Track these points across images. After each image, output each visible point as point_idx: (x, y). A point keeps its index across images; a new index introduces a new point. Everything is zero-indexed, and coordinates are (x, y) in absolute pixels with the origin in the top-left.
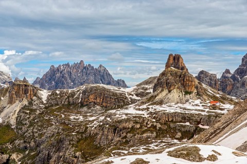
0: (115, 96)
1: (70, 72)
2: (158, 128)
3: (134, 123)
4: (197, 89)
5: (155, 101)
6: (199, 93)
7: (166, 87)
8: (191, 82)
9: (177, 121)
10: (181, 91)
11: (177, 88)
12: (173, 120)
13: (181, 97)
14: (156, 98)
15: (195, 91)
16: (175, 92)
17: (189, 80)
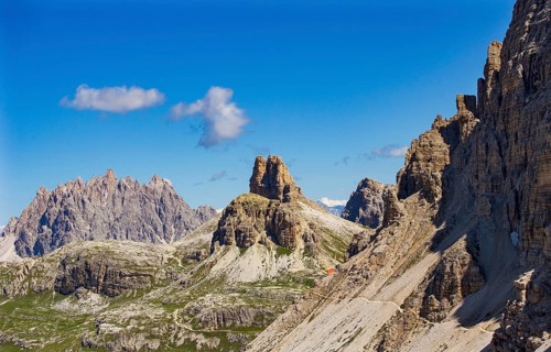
0: (130, 267)
1: (83, 201)
2: (199, 346)
3: (147, 338)
4: (306, 241)
5: (208, 278)
6: (308, 251)
7: (234, 242)
8: (291, 225)
9: (244, 325)
10: (269, 249)
11: (260, 242)
12: (234, 324)
13: (267, 262)
14: (213, 269)
15: (300, 244)
16: (255, 252)
17: (284, 221)
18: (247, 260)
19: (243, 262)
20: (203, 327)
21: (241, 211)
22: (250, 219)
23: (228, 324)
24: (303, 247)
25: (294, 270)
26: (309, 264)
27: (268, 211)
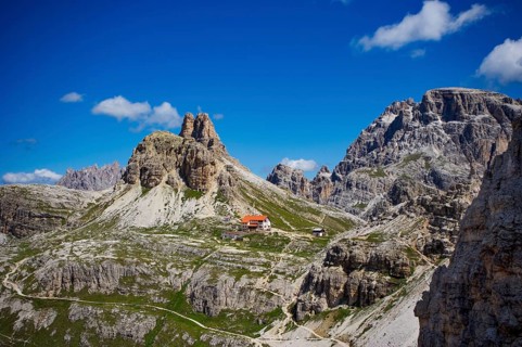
0: (42, 209)
2: (18, 324)
4: (221, 184)
5: (98, 220)
6: (221, 196)
7: (138, 181)
8: (203, 164)
9: (102, 291)
10: (176, 191)
11: (167, 183)
12: (86, 288)
13: (171, 205)
14: (106, 210)
15: (214, 187)
16: (159, 194)
17: (197, 159)
18: (147, 201)
19: (143, 203)
20: (37, 291)
21: (151, 148)
22: (160, 156)
23: (77, 288)
24: (216, 191)
25: (201, 216)
26: (221, 211)
27: (180, 149)
